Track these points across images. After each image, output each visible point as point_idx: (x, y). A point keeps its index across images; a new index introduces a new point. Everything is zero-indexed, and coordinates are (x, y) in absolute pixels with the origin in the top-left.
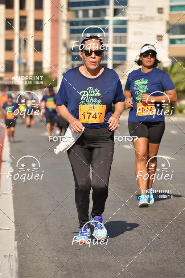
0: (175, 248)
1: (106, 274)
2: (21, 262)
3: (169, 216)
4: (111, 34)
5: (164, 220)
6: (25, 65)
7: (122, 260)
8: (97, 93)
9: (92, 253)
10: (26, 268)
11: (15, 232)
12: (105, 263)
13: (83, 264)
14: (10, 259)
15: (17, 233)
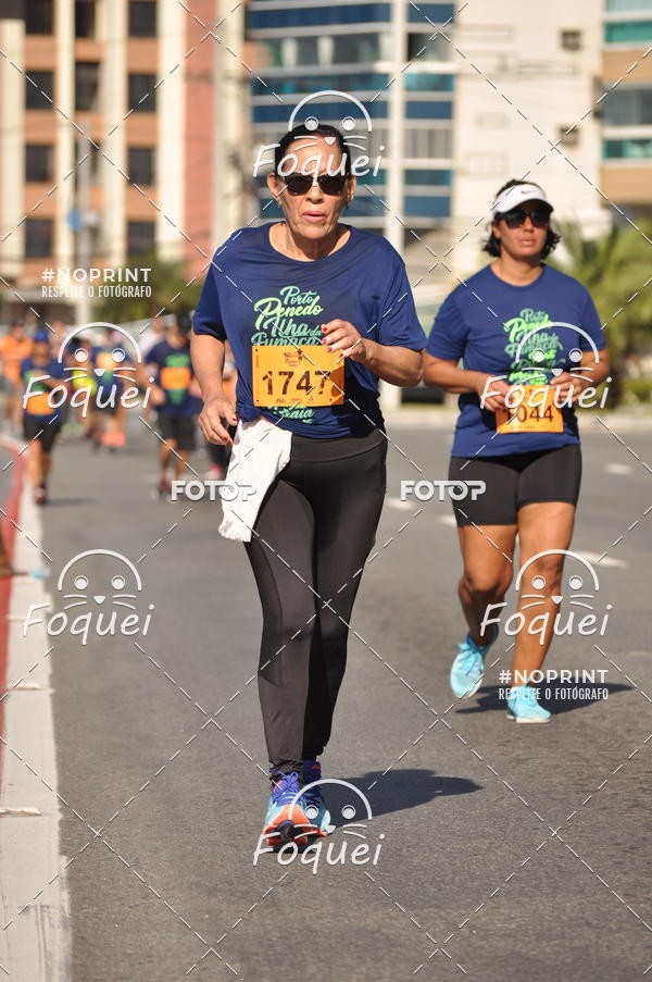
0: (625, 879)
1: (380, 970)
2: (82, 929)
3: (604, 764)
4: (396, 123)
5: (585, 780)
6: (95, 232)
7: (438, 922)
8: (309, 305)
9: (331, 896)
10: (97, 952)
11: (61, 823)
12: (378, 931)
13: (299, 936)
14: (42, 919)
15: (67, 827)
